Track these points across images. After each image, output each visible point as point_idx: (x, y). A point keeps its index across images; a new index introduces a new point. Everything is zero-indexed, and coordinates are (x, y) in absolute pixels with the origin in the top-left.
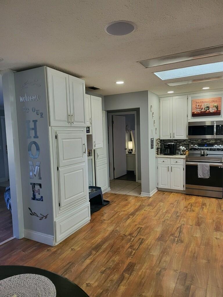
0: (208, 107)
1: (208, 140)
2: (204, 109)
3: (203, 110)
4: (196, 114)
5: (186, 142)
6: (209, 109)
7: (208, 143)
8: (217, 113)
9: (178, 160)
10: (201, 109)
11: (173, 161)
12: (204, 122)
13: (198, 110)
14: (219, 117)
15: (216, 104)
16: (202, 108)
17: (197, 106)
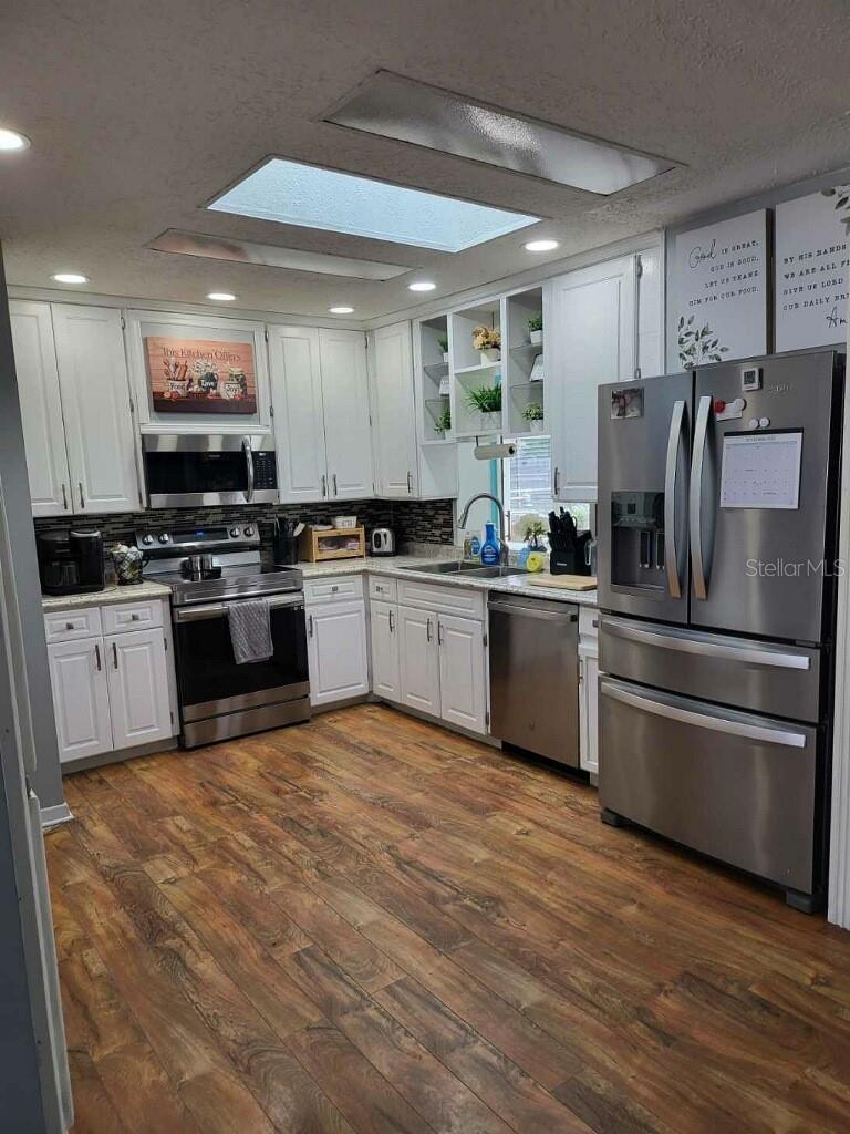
0: (211, 377)
1: (200, 512)
2: (200, 383)
3: (195, 388)
4: (169, 401)
5: (113, 526)
6: (214, 388)
7: (202, 523)
8: (245, 407)
9: (141, 610)
10: (187, 382)
11: (115, 617)
12: (203, 438)
13: (177, 383)
14: (249, 419)
15: (236, 371)
16: (191, 380)
17: (172, 369)
